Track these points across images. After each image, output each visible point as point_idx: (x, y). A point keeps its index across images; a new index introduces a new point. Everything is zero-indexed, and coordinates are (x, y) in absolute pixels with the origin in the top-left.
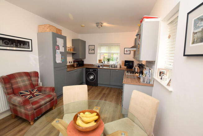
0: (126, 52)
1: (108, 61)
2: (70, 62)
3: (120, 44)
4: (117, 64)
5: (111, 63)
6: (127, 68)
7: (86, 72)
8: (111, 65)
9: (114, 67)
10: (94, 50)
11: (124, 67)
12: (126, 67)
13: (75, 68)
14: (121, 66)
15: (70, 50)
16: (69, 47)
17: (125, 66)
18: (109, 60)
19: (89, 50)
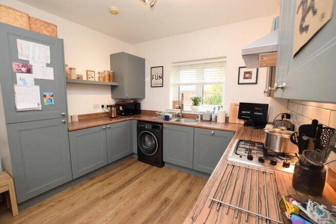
0: (245, 78)
1: (195, 104)
2: (103, 106)
3: (226, 57)
4: (216, 112)
5: (202, 109)
6: (246, 124)
7: (139, 129)
8: (201, 116)
9: (207, 121)
10: (162, 77)
11: (237, 121)
12: (242, 122)
13: (113, 121)
14: (227, 119)
15: (102, 80)
16: (99, 73)
17: (240, 117)
18: (196, 102)
19: (152, 78)
